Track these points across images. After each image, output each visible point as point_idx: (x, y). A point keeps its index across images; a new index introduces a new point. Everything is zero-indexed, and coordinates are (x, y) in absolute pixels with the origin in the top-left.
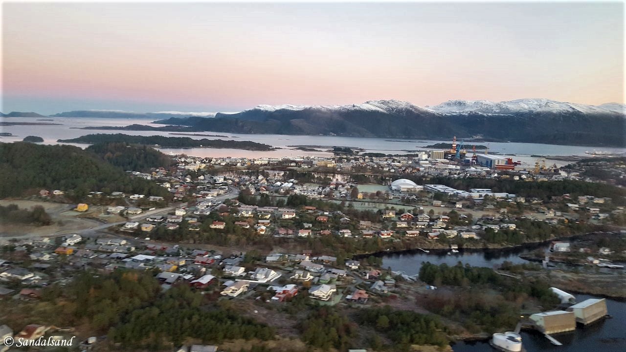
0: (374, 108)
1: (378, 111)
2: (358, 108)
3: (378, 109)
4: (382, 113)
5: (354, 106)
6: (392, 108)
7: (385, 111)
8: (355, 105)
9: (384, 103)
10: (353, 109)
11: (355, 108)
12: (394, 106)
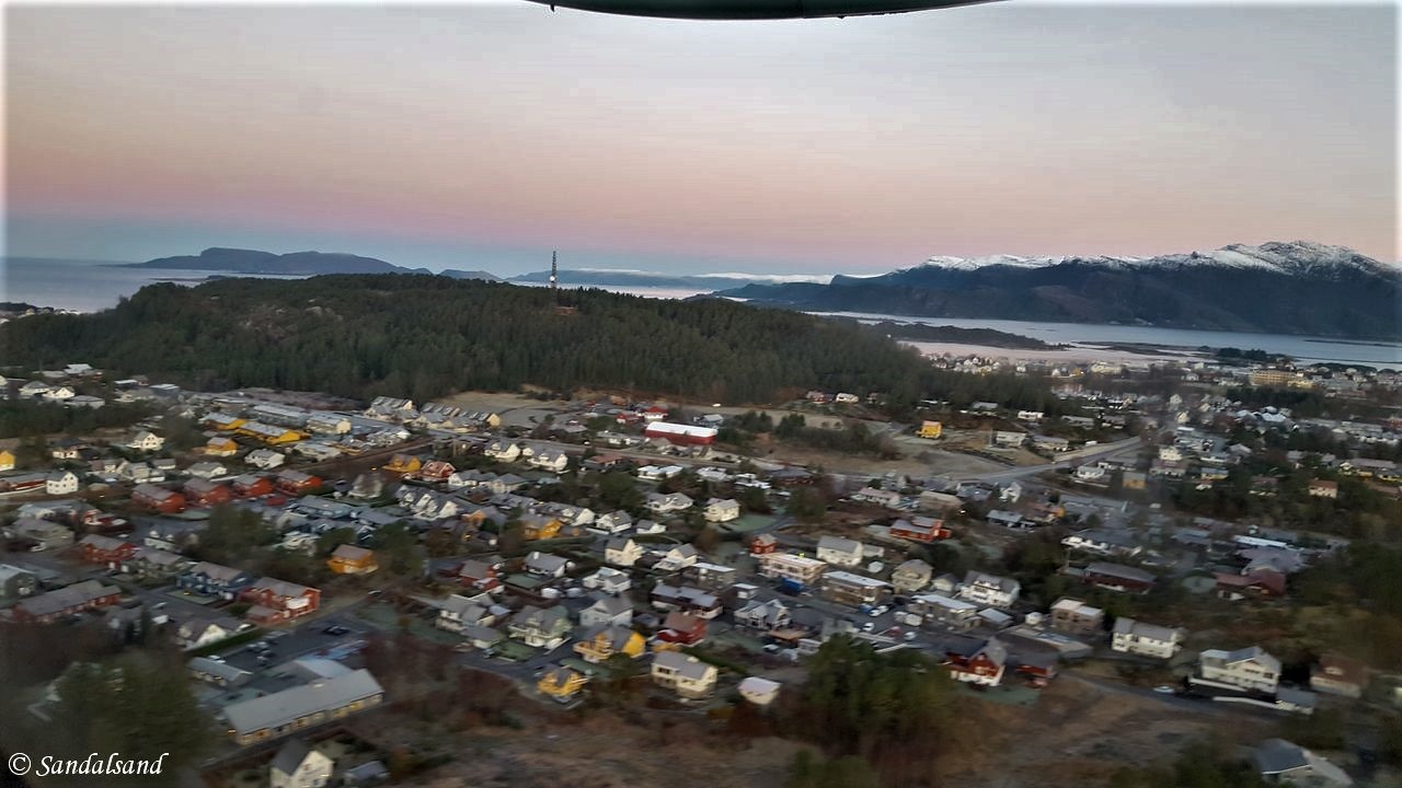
0: (1250, 262)
1: (1263, 270)
2: (1207, 262)
3: (1261, 263)
4: (1272, 273)
5: (1195, 256)
6: (1300, 263)
7: (1282, 270)
8: (1199, 253)
9: (1276, 248)
10: (1194, 262)
11: (1201, 261)
12: (1305, 258)
